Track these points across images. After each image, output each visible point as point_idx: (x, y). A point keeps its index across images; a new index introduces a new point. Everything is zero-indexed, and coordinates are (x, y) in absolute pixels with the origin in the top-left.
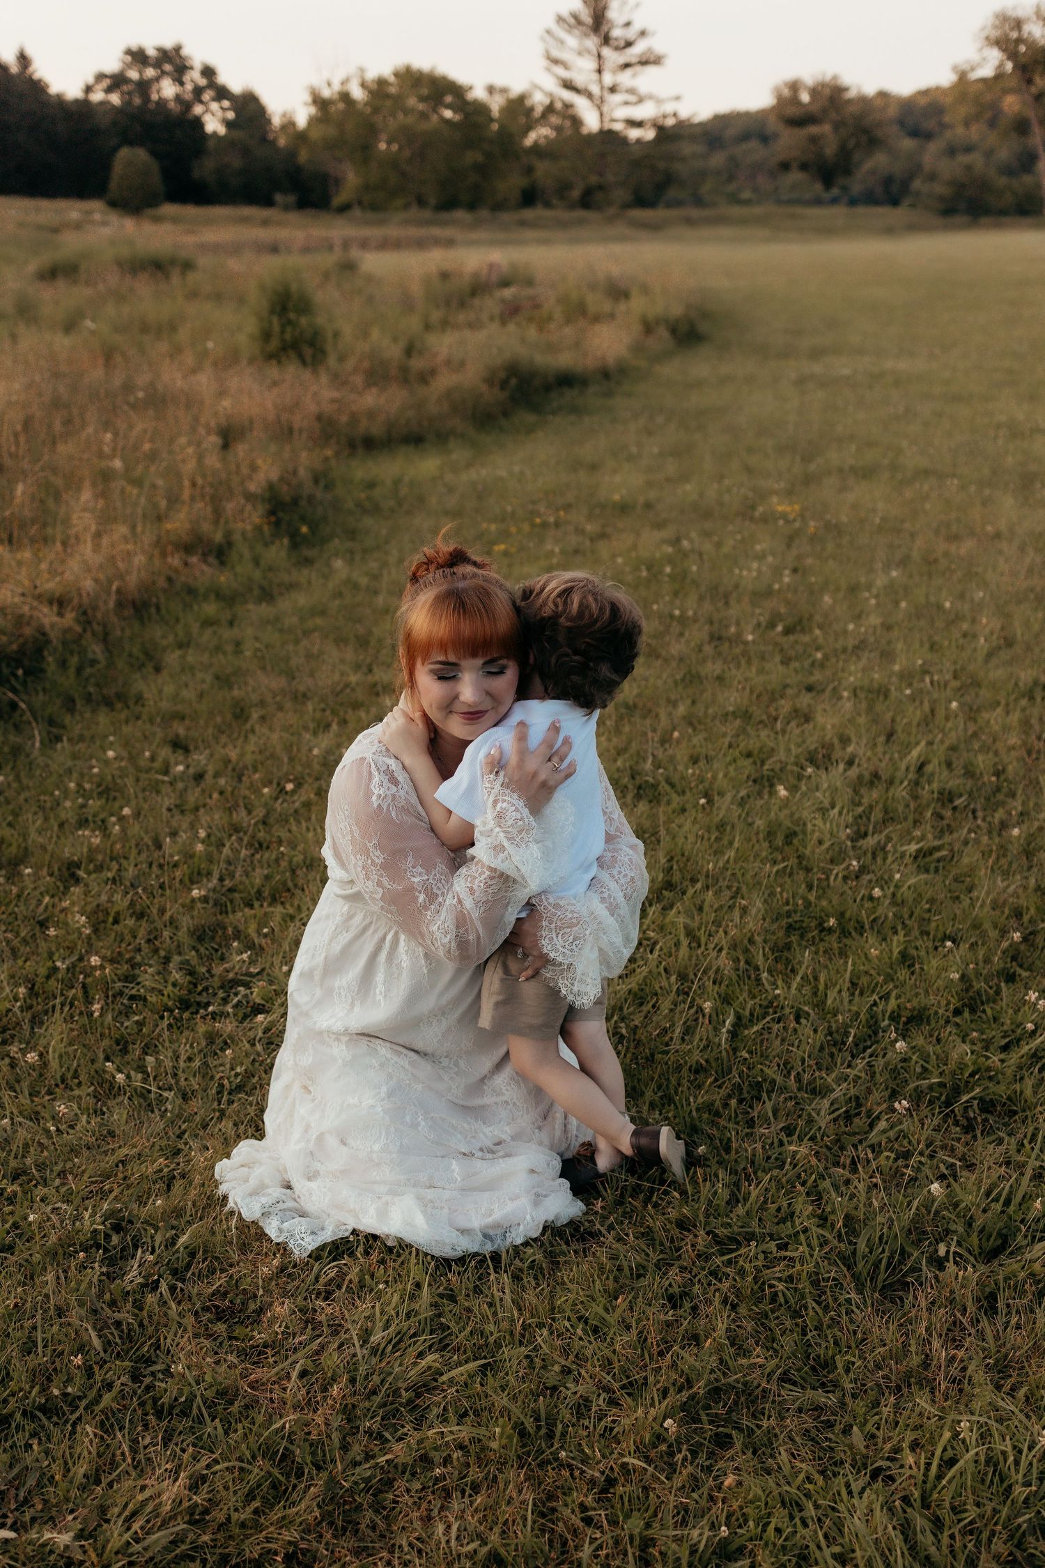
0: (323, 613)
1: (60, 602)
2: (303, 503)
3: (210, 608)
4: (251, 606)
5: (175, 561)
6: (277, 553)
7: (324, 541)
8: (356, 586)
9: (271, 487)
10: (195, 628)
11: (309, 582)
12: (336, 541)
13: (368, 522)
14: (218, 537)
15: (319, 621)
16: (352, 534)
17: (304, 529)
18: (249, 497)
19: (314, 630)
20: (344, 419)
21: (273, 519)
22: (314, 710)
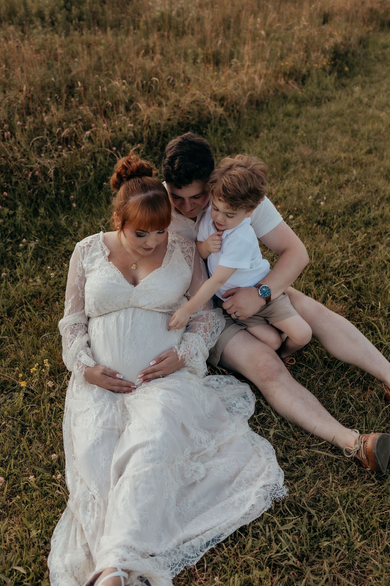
0: (341, 115)
1: (221, 100)
2: (350, 55)
3: (291, 107)
4: (308, 108)
5: (282, 82)
6: (329, 80)
7: (355, 75)
8: (361, 102)
9: (336, 45)
10: (281, 116)
11: (340, 98)
12: (360, 76)
13: (379, 67)
14: (304, 71)
15: (338, 119)
16: (368, 73)
17: (347, 69)
18: (324, 52)
19: (334, 124)
20: (382, 12)
21: (333, 63)
22: (319, 171)
